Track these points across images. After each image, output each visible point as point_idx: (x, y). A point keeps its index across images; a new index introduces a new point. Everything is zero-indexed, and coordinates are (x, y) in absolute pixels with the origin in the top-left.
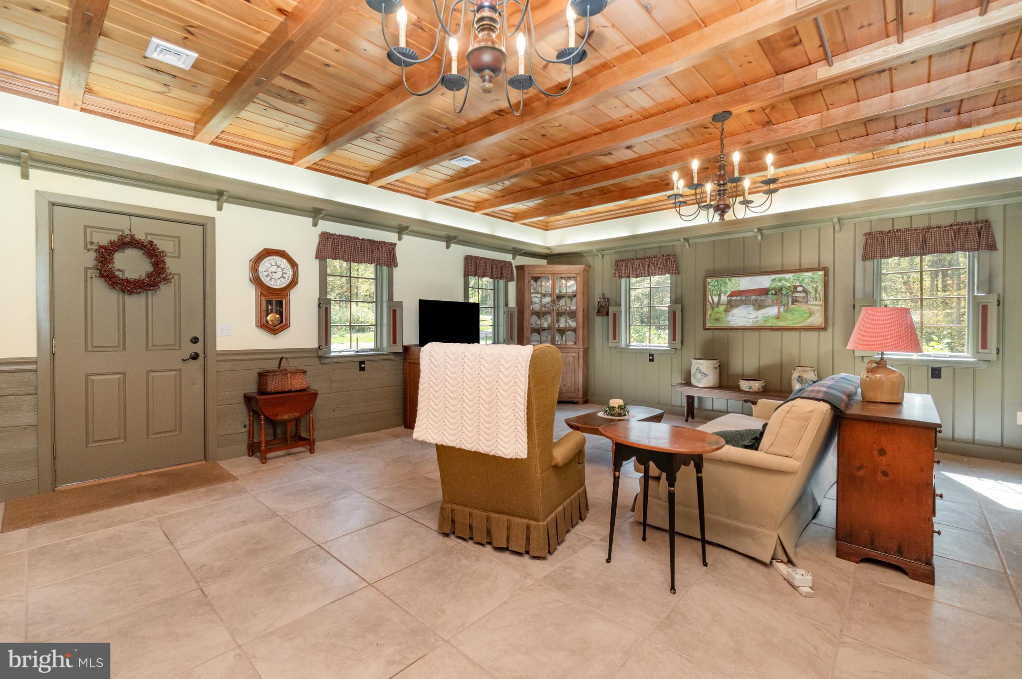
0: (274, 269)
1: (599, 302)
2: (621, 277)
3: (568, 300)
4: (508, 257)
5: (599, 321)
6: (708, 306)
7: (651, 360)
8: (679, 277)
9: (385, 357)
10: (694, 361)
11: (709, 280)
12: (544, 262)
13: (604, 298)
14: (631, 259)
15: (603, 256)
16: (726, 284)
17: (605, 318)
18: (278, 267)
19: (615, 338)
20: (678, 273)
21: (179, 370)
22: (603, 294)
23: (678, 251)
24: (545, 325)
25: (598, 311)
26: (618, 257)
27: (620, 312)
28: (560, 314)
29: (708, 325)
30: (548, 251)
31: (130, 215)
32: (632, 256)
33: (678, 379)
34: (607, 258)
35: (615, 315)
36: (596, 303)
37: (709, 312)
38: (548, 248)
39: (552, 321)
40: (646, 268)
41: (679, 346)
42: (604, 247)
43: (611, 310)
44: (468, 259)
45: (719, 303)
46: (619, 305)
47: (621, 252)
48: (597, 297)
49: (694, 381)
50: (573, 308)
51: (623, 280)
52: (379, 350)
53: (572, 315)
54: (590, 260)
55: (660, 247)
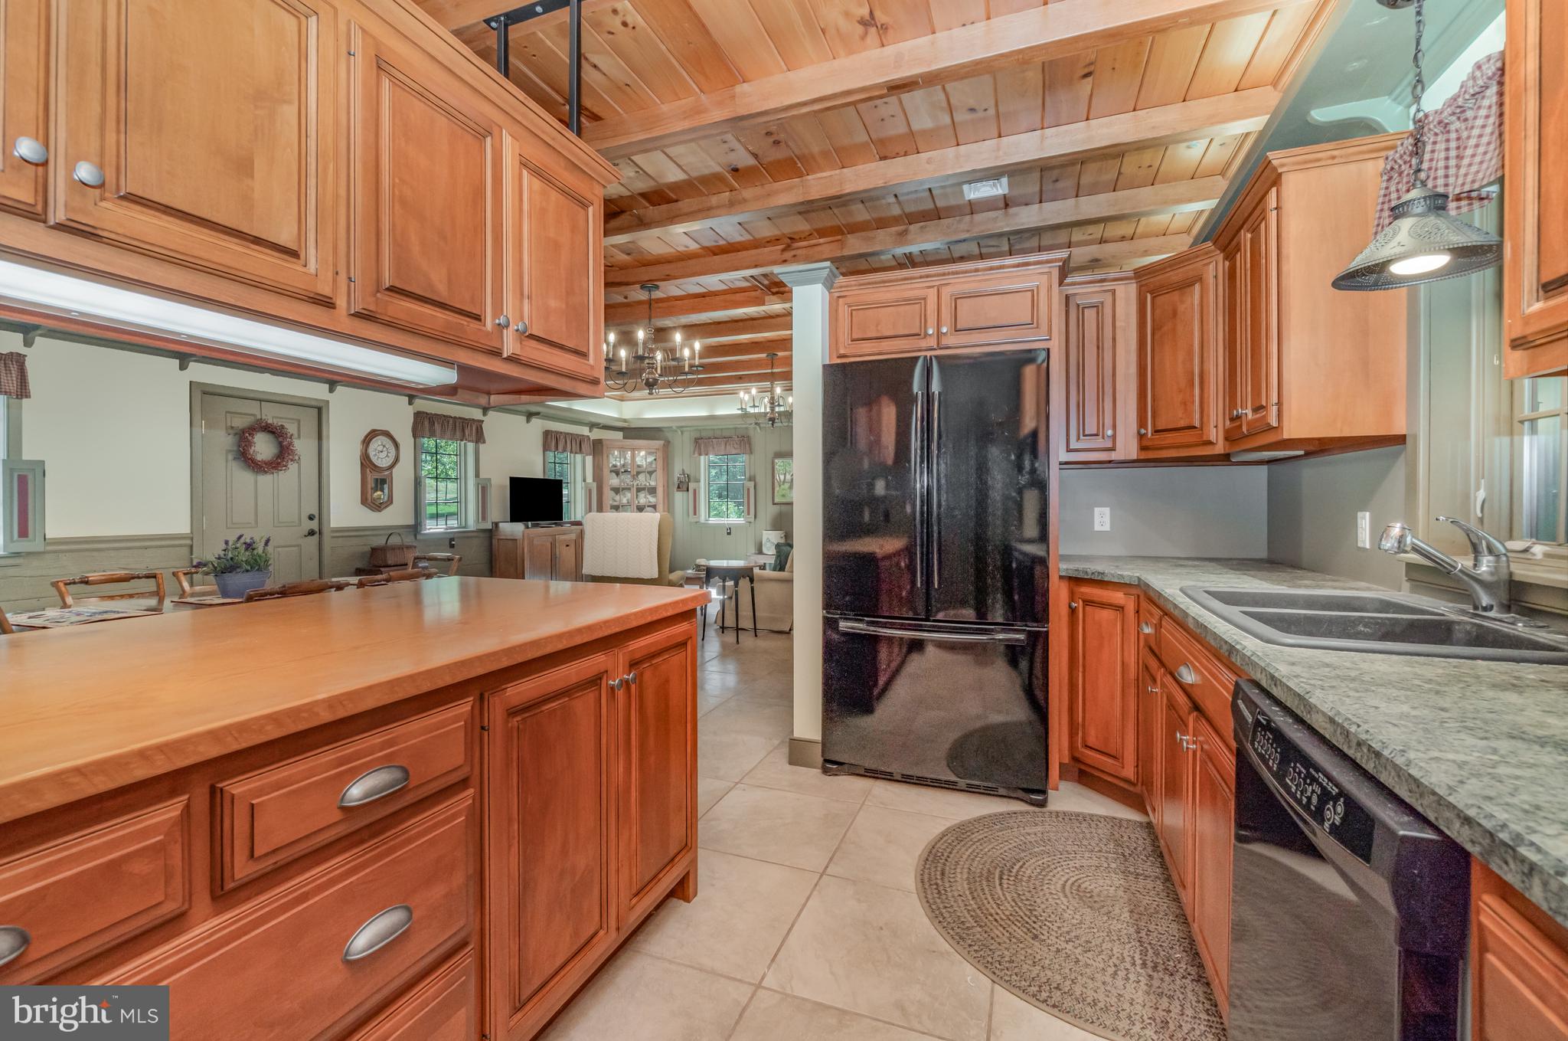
0: (380, 448)
1: (679, 478)
2: (700, 455)
3: (648, 475)
4: (585, 431)
5: (679, 497)
6: (776, 484)
7: (729, 534)
8: (752, 456)
9: (472, 534)
10: (764, 532)
11: (776, 461)
12: (620, 435)
13: (684, 474)
14: (709, 438)
15: (682, 432)
16: (790, 464)
17: (685, 493)
18: (384, 446)
19: (695, 514)
20: (751, 453)
21: (299, 546)
22: (683, 470)
23: (751, 433)
24: (625, 501)
25: (679, 487)
26: (698, 435)
27: (699, 487)
28: (639, 490)
29: (777, 500)
30: (625, 425)
31: (261, 401)
32: (710, 434)
33: (752, 550)
34: (686, 435)
35: (695, 491)
36: (676, 479)
37: (777, 489)
38: (625, 421)
39: (632, 498)
40: (723, 447)
41: (752, 520)
42: (682, 424)
43: (692, 486)
44: (547, 434)
45: (784, 481)
46: (698, 481)
47: (700, 430)
48: (677, 473)
49: (765, 550)
50: (653, 483)
51: (702, 457)
52: (465, 527)
53: (652, 491)
54: (669, 435)
55: (736, 428)
